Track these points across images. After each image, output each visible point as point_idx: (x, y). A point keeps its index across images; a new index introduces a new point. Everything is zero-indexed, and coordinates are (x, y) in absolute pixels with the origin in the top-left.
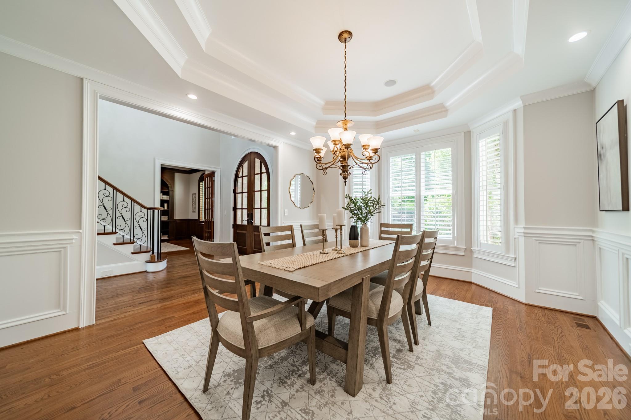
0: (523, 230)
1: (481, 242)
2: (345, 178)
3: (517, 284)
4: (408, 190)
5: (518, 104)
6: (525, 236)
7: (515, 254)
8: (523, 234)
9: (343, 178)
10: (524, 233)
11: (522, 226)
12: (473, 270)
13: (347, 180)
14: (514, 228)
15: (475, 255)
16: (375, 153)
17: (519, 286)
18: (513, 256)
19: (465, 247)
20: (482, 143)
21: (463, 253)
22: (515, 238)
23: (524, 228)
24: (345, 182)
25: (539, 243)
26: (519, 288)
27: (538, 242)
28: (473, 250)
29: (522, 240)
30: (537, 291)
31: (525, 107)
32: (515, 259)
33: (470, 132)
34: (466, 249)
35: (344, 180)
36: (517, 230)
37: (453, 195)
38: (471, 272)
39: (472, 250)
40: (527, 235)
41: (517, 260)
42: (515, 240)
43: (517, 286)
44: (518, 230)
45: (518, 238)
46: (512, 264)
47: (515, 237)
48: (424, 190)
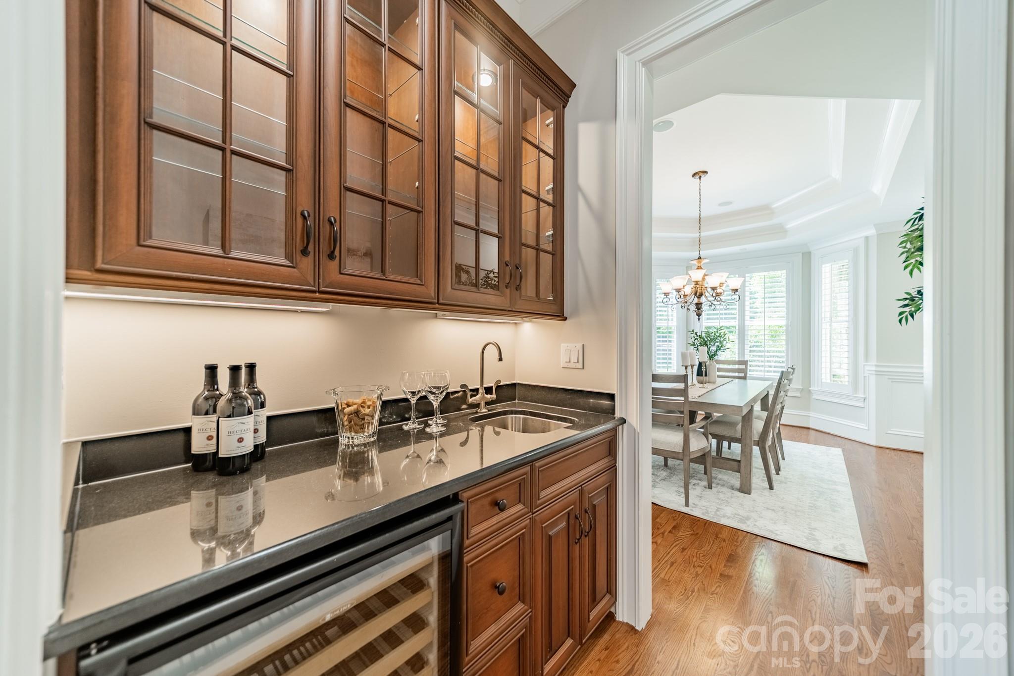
0: (874, 368)
1: (823, 381)
2: (699, 315)
3: (866, 426)
4: (724, 318)
5: (872, 232)
6: (876, 374)
7: (865, 393)
8: (874, 373)
9: (697, 315)
10: (876, 371)
11: (874, 364)
12: (812, 414)
13: (700, 317)
14: (864, 366)
15: (814, 397)
16: (735, 293)
17: (869, 428)
18: (863, 396)
19: (802, 388)
20: (826, 269)
21: (798, 395)
22: (865, 377)
23: (877, 366)
24: (699, 319)
25: (892, 382)
26: (868, 430)
27: (891, 380)
28: (812, 391)
29: (873, 380)
30: (889, 432)
31: (879, 235)
32: (865, 399)
33: (810, 253)
34: (802, 389)
35: (697, 317)
36: (867, 368)
37: (787, 326)
38: (809, 416)
39: (810, 391)
40: (878, 374)
41: (867, 400)
42: (864, 379)
43: (866, 428)
44: (869, 368)
45: (869, 376)
46: (861, 405)
47: (865, 375)
48: (749, 319)
